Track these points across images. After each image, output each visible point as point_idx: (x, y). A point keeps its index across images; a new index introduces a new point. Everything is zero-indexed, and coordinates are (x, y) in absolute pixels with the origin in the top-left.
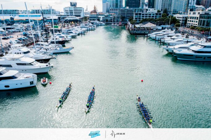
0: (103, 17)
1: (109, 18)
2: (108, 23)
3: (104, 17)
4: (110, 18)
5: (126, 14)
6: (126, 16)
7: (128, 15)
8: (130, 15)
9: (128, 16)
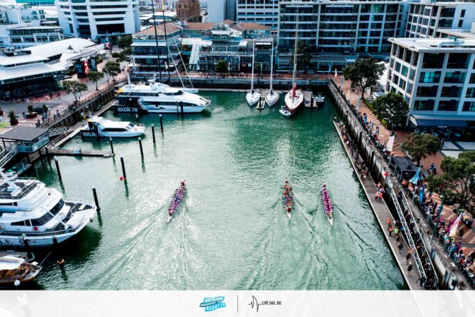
0: (204, 49)
1: (233, 53)
2: (230, 79)
3: (209, 49)
4: (241, 49)
5: (318, 30)
6: (317, 38)
7: (330, 34)
8: (338, 34)
9: (326, 42)
